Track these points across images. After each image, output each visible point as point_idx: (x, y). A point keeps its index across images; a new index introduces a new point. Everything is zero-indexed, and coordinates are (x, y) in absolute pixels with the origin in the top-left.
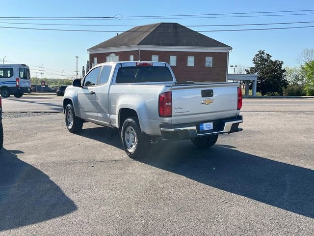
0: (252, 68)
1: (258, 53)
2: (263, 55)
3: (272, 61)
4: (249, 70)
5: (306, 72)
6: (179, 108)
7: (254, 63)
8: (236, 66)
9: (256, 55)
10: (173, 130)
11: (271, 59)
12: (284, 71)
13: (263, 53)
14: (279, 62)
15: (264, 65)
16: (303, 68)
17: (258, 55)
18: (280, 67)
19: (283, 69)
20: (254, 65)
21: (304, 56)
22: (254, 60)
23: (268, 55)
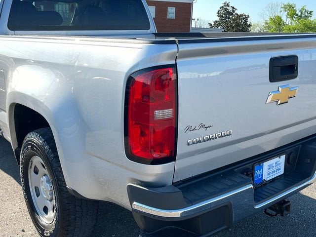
0: (217, 21)
1: (223, 5)
2: (228, 8)
3: (237, 14)
4: (213, 24)
5: (269, 27)
6: (202, 126)
7: (219, 16)
8: (198, 20)
9: (221, 8)
10: (176, 214)
11: (236, 12)
12: (250, 25)
13: (228, 6)
14: (245, 15)
15: (229, 18)
16: (266, 23)
17: (223, 7)
18: (246, 21)
19: (248, 23)
20: (218, 19)
21: (268, 10)
22: (218, 13)
23: (233, 8)
